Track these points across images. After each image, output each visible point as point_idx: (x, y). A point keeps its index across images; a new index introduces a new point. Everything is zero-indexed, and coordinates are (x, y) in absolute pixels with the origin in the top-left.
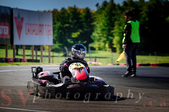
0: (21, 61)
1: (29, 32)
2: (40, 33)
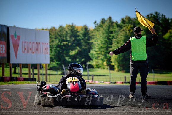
1: (25, 50)
2: (37, 51)
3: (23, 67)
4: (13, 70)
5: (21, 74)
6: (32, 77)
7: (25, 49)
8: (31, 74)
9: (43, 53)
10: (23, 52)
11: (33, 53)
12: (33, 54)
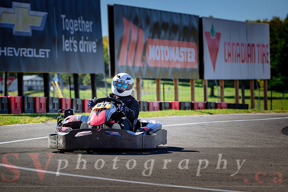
0: (216, 106)
1: (230, 57)
2: (249, 58)
3: (226, 86)
4: (209, 90)
5: (222, 97)
6: (240, 102)
7: (229, 55)
8: (240, 97)
9: (259, 62)
10: (226, 61)
12: (243, 64)
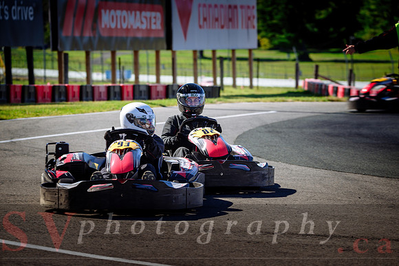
1: (205, 23)
2: (230, 23)
7: (205, 19)
9: (242, 27)
10: (200, 27)
11: (222, 27)
12: (222, 30)
